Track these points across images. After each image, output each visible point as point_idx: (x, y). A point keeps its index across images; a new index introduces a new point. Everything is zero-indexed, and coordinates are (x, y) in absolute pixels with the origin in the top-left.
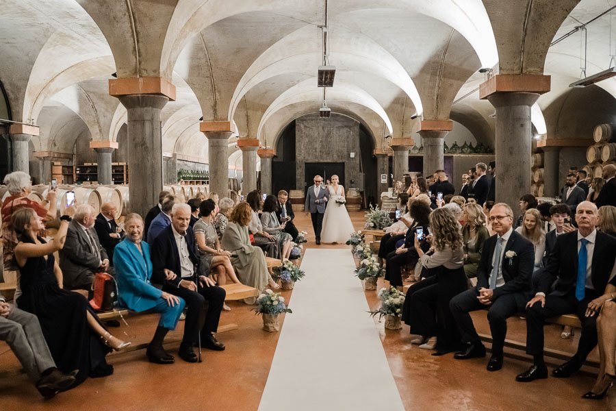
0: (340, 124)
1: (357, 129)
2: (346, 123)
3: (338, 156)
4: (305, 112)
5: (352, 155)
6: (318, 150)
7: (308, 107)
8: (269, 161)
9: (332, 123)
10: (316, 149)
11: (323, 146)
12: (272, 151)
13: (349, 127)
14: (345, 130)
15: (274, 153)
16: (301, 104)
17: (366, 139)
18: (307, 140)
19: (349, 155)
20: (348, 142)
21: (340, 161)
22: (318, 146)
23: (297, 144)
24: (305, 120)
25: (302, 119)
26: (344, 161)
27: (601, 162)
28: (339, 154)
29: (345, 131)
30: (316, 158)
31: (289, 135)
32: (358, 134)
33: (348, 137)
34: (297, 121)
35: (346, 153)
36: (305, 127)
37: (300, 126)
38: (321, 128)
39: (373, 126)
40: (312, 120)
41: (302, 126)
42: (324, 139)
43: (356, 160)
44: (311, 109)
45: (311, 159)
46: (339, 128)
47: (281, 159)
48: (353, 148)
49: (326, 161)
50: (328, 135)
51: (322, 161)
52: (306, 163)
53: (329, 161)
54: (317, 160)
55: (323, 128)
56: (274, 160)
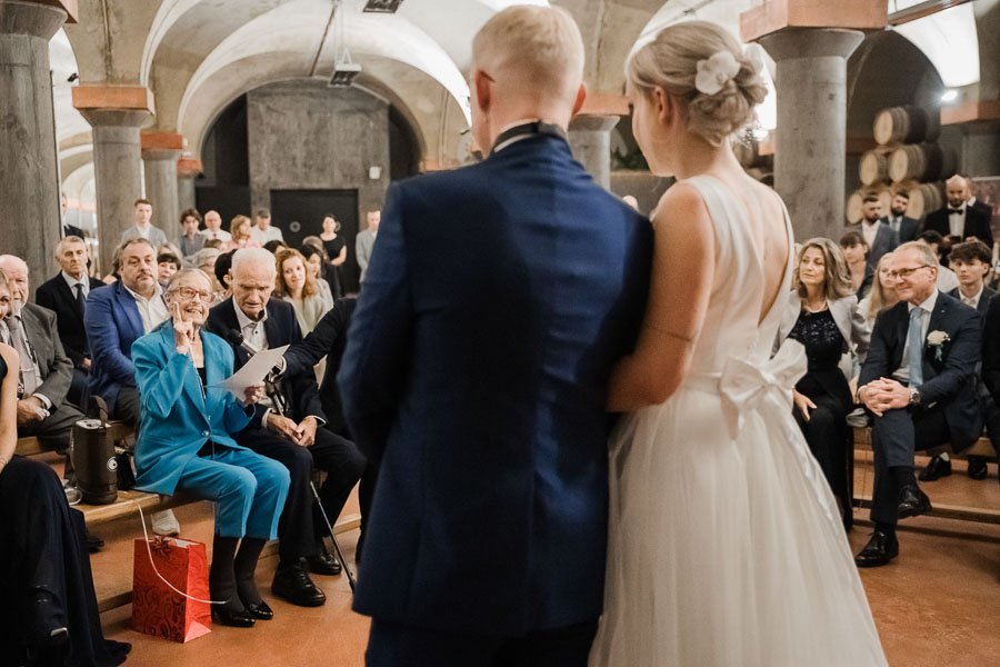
0: (345, 105)
1: (383, 116)
2: (359, 104)
3: (345, 176)
4: (270, 76)
5: (375, 173)
6: (299, 162)
7: (279, 64)
8: (189, 185)
9: (329, 103)
10: (294, 159)
11: (309, 155)
12: (195, 162)
13: (366, 112)
14: (357, 119)
15: (199, 167)
16: (265, 57)
17: (404, 139)
18: (273, 138)
19: (368, 172)
20: (365, 144)
21: (348, 186)
22: (299, 152)
23: (252, 149)
24: (269, 95)
25: (264, 92)
26: (356, 185)
27: (889, 182)
28: (346, 172)
29: (358, 121)
30: (295, 177)
31: (231, 127)
32: (386, 127)
33: (364, 134)
34: (249, 98)
35: (360, 168)
36: (269, 109)
37: (256, 108)
38: (304, 114)
39: (420, 109)
40: (284, 94)
41: (262, 108)
42: (312, 137)
43: (382, 183)
44: (285, 71)
45: (284, 183)
46: (345, 113)
47: (211, 182)
48: (376, 157)
49: (316, 186)
50: (321, 128)
51: (307, 186)
52: (273, 192)
53: (325, 185)
54: (296, 185)
55: (309, 113)
56: (202, 184)
